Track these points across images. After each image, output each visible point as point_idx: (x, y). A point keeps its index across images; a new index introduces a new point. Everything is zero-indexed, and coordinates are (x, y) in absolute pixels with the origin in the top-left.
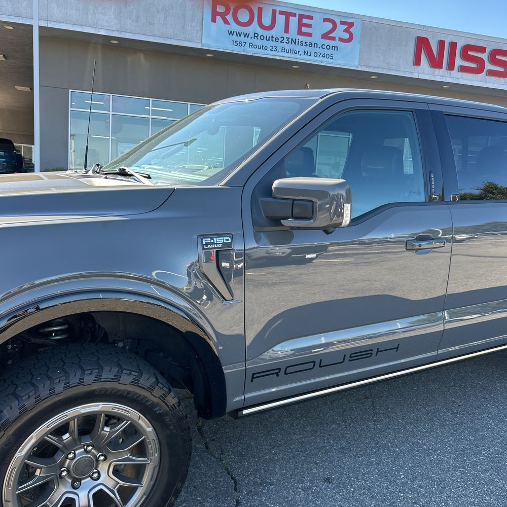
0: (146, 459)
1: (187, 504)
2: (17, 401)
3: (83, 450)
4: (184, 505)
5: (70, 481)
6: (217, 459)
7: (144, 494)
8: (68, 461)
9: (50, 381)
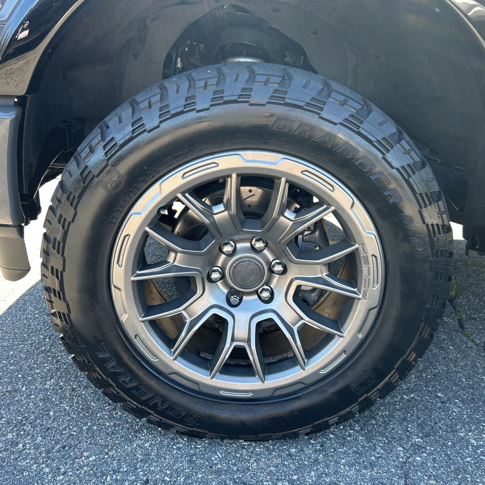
0: (356, 290)
1: (418, 396)
2: (130, 110)
3: (248, 245)
4: (412, 395)
5: (226, 291)
6: (477, 345)
7: (344, 351)
8: (223, 257)
9: (190, 83)
